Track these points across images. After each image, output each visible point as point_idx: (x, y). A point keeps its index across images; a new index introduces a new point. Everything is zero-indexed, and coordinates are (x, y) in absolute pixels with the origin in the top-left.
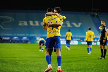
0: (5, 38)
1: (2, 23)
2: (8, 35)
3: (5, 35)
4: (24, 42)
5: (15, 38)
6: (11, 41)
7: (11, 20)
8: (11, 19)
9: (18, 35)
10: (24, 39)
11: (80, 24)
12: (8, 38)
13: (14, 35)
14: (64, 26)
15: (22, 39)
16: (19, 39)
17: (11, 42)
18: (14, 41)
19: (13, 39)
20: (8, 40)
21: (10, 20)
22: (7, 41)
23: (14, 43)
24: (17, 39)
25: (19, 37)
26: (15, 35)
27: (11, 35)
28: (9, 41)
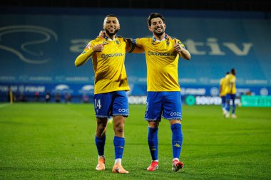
0: (32, 89)
1: (22, 47)
2: (40, 79)
3: (32, 79)
4: (86, 99)
5: (61, 87)
6: (47, 97)
7: (49, 38)
8: (48, 34)
9: (69, 79)
10: (86, 91)
11: (247, 47)
12: (41, 89)
13: (58, 78)
14: (203, 53)
15: (80, 92)
16: (71, 92)
17: (48, 101)
18: (58, 96)
19: (53, 91)
20: (40, 93)
21: (45, 37)
22: (37, 98)
23: (58, 101)
24: (65, 92)
25: (71, 85)
26: (60, 81)
27: (48, 79)
28: (44, 96)
